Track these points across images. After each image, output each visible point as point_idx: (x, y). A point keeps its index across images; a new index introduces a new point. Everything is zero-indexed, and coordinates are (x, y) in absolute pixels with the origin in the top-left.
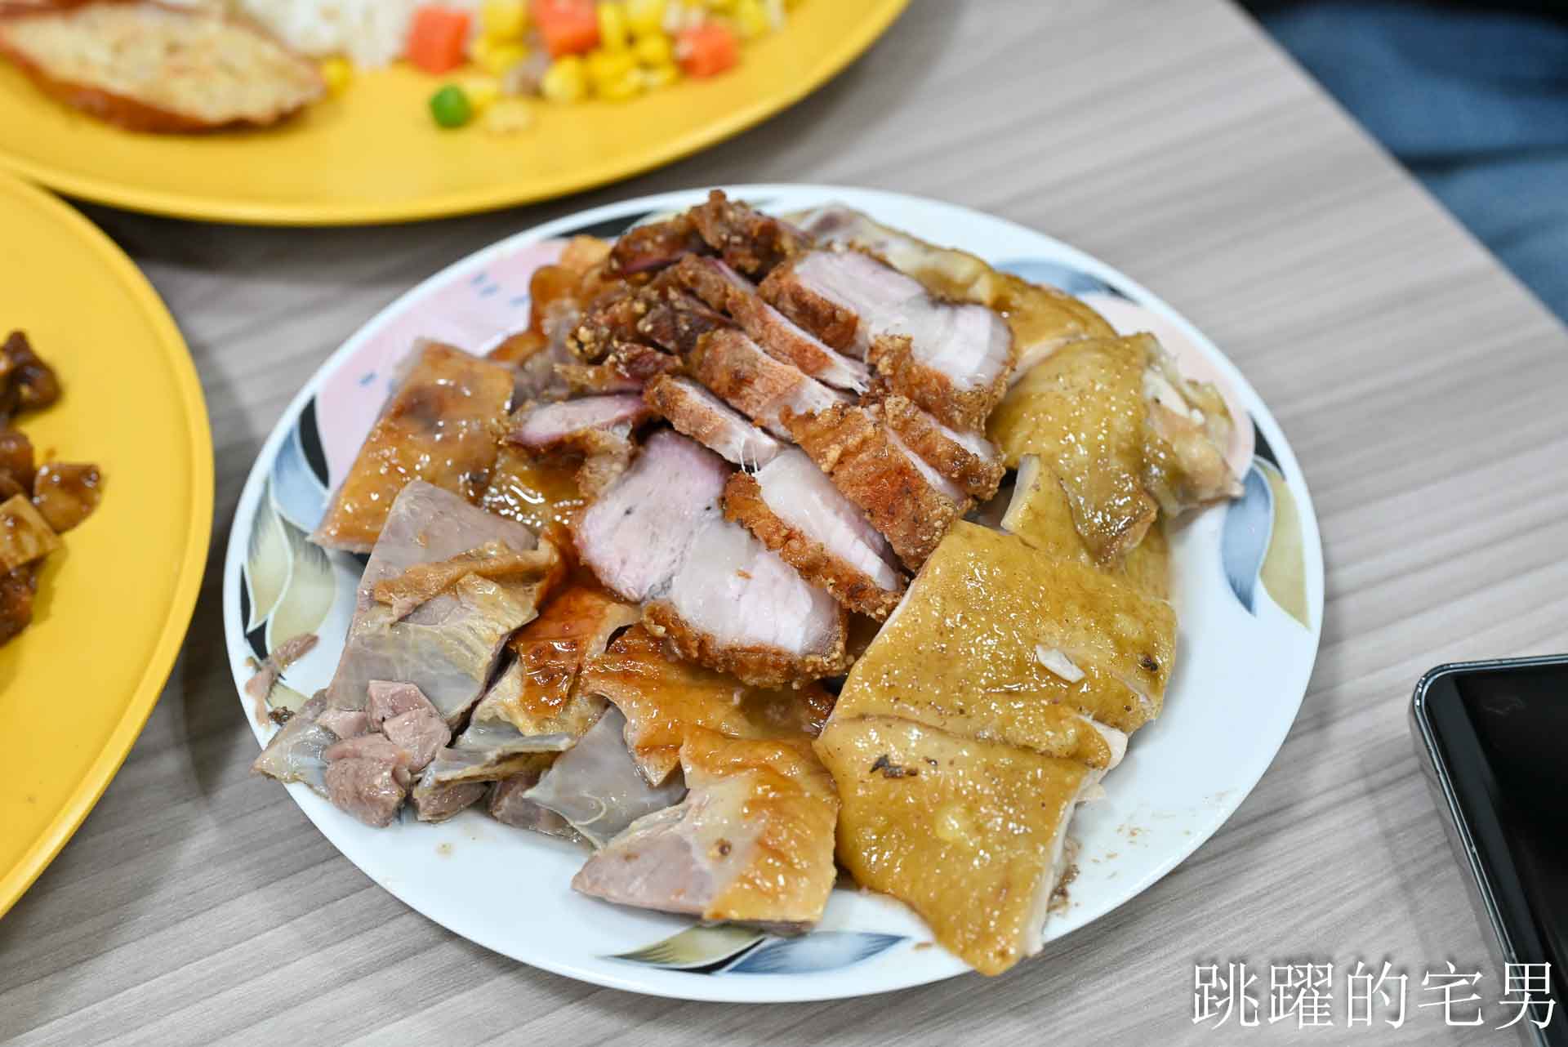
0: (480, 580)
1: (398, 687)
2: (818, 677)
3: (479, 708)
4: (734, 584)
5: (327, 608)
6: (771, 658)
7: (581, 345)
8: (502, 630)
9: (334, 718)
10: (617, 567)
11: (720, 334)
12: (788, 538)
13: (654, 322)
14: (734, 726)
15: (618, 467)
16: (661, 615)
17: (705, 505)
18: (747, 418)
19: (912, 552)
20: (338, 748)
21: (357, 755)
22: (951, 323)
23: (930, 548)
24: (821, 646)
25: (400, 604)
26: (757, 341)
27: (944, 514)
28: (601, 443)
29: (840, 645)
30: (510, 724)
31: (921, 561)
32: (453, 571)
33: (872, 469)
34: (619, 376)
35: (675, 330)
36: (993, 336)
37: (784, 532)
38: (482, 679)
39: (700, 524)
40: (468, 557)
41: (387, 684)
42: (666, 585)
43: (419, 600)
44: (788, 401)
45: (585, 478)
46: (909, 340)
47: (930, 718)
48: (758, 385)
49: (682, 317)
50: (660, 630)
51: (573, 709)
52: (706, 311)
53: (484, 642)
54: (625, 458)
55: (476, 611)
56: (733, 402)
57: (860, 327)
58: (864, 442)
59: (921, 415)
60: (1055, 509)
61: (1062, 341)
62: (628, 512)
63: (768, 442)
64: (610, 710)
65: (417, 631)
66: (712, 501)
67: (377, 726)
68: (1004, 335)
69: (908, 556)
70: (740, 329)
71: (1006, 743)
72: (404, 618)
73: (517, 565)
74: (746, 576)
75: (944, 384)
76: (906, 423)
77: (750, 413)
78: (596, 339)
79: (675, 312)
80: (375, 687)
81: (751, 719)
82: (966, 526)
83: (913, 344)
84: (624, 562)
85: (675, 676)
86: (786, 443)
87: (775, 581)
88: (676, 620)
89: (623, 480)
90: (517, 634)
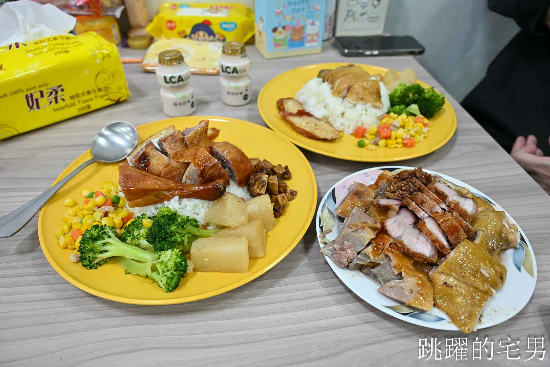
0: (368, 228)
1: (350, 244)
2: (430, 262)
3: (363, 251)
4: (415, 240)
5: (335, 226)
6: (422, 256)
7: (390, 189)
8: (371, 238)
9: (336, 246)
10: (392, 231)
11: (419, 193)
12: (430, 234)
13: (406, 188)
14: (411, 267)
15: (395, 213)
16: (401, 242)
17: (410, 224)
18: (423, 210)
19: (455, 243)
20: (336, 252)
21: (341, 254)
22: (465, 200)
23: (459, 243)
24: (433, 256)
25: (354, 228)
26: (427, 196)
27: (464, 237)
28: (394, 208)
29: (437, 257)
30: (368, 255)
31: (456, 245)
32: (364, 225)
33: (450, 225)
34: (399, 196)
35: (410, 190)
36: (473, 205)
37: (430, 233)
38: (365, 246)
39: (409, 227)
40: (365, 223)
41: (348, 243)
42: (401, 236)
43: (357, 229)
44: (432, 208)
45: (389, 213)
46: (459, 202)
47: (457, 277)
48: (427, 204)
49: (411, 188)
50: (400, 245)
51: (381, 256)
52: (416, 188)
53: (368, 239)
54: (397, 212)
55: (367, 233)
56: (420, 206)
57: (448, 197)
58: (448, 219)
59: (460, 217)
60: (485, 242)
61: (485, 209)
62: (395, 222)
63: (427, 215)
64: (388, 258)
65: (356, 234)
66: (412, 224)
67: (344, 250)
68: (476, 206)
69: (453, 243)
70: (424, 193)
71: (472, 286)
72: (354, 231)
73: (374, 226)
74: (418, 239)
75: (466, 212)
76: (457, 218)
77: (424, 209)
78: (394, 189)
79: (410, 187)
80: (346, 242)
81: (414, 266)
82: (466, 240)
83: (459, 203)
84: (393, 231)
85: (401, 255)
86: (430, 216)
87: (424, 242)
88: (403, 244)
89: (395, 215)
90: (373, 239)
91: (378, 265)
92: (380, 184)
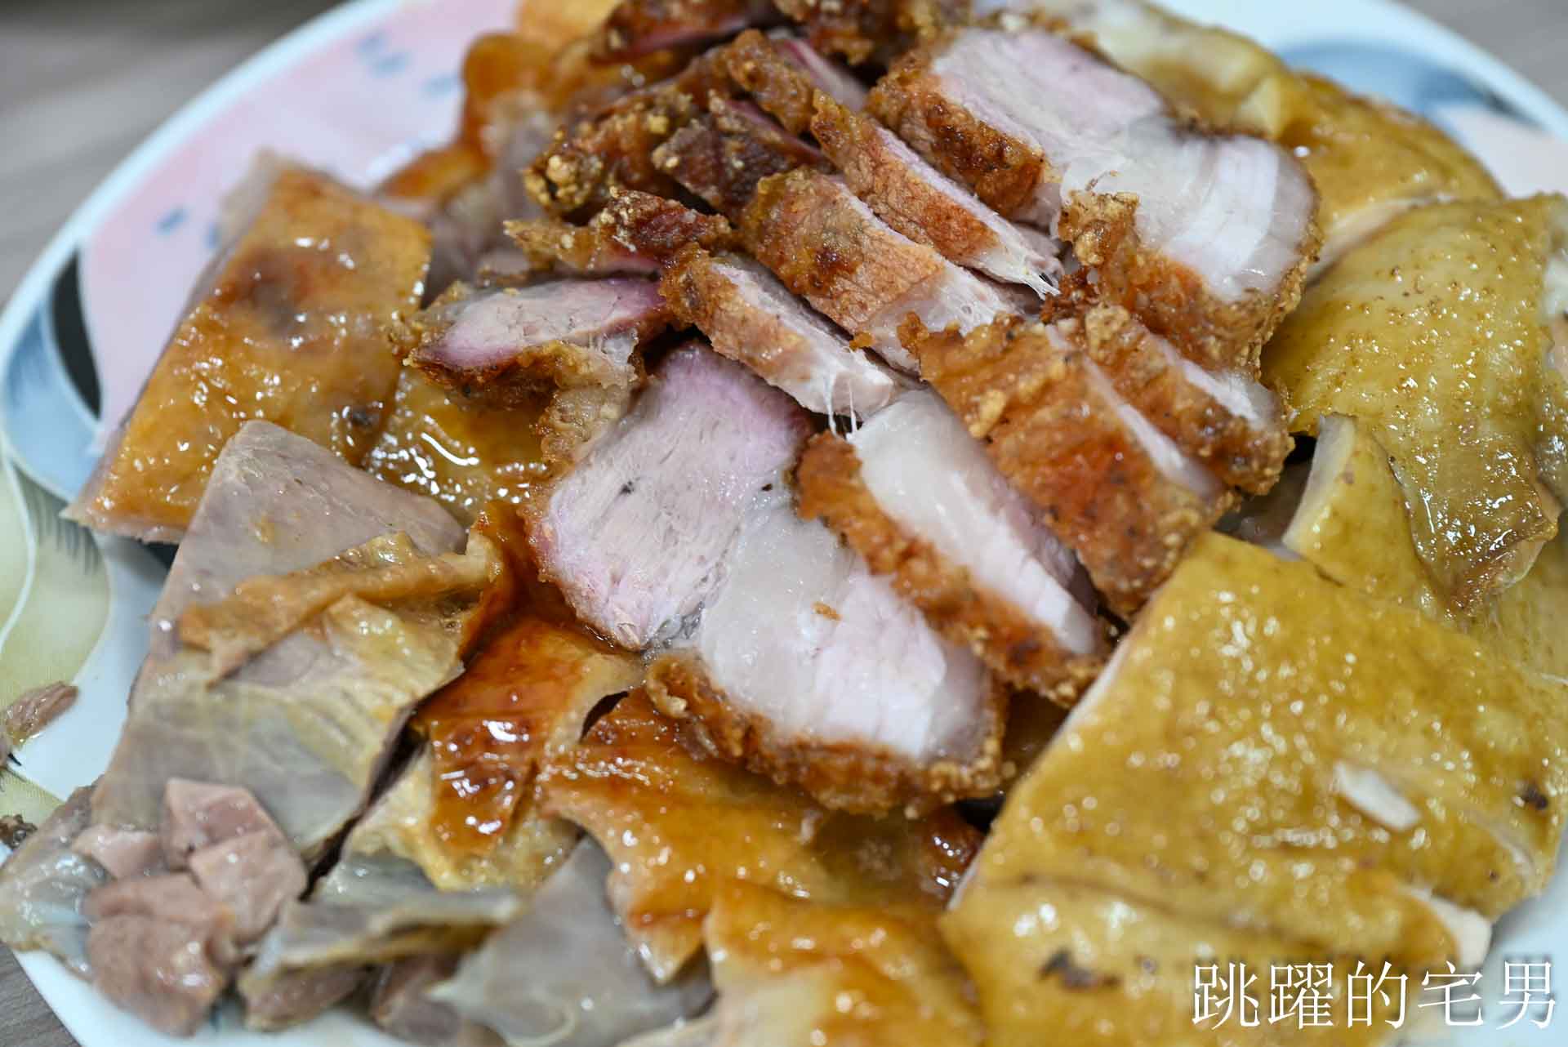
0: (364, 609)
1: (217, 793)
2: (950, 799)
3: (357, 832)
4: (809, 629)
5: (95, 639)
6: (870, 765)
7: (551, 187)
8: (402, 699)
9: (103, 841)
10: (604, 588)
11: (798, 179)
12: (909, 554)
13: (681, 152)
14: (800, 880)
15: (610, 411)
16: (678, 679)
17: (761, 482)
18: (839, 331)
19: (1124, 586)
20: (111, 896)
21: (144, 910)
22: (1207, 170)
23: (1156, 579)
24: (959, 746)
25: (225, 648)
26: (862, 196)
27: (1183, 523)
28: (583, 370)
29: (992, 746)
30: (409, 862)
31: (1139, 602)
32: (318, 592)
33: (1059, 437)
34: (617, 247)
35: (720, 167)
36: (1281, 195)
37: (901, 545)
38: (362, 781)
39: (752, 514)
40: (343, 565)
41: (196, 788)
42: (690, 622)
43: (257, 642)
44: (915, 307)
45: (554, 429)
46: (1133, 204)
47: (1145, 884)
48: (863, 274)
49: (732, 144)
50: (678, 706)
51: (521, 841)
52: (774, 136)
53: (372, 720)
54: (623, 395)
55: (356, 663)
56: (818, 303)
57: (1046, 175)
58: (1048, 387)
59: (1149, 341)
60: (1381, 516)
61: (1404, 204)
62: (626, 490)
63: (877, 377)
64: (585, 844)
65: (253, 697)
66: (776, 477)
67: (179, 861)
68: (1300, 196)
69: (1116, 592)
70: (834, 170)
71: (1277, 933)
72: (231, 675)
73: (430, 580)
74: (829, 613)
75: (1192, 287)
76: (1122, 354)
77: (848, 323)
78: (578, 178)
79: (720, 135)
80: (178, 791)
81: (830, 866)
82: (1221, 543)
83: (1139, 212)
84: (615, 580)
85: (702, 787)
86: (908, 379)
87: (881, 625)
88: (706, 688)
89: (618, 433)
90: (426, 706)
91: (477, 935)
92: (494, 134)
